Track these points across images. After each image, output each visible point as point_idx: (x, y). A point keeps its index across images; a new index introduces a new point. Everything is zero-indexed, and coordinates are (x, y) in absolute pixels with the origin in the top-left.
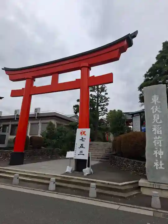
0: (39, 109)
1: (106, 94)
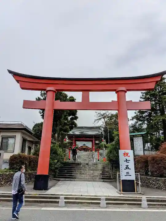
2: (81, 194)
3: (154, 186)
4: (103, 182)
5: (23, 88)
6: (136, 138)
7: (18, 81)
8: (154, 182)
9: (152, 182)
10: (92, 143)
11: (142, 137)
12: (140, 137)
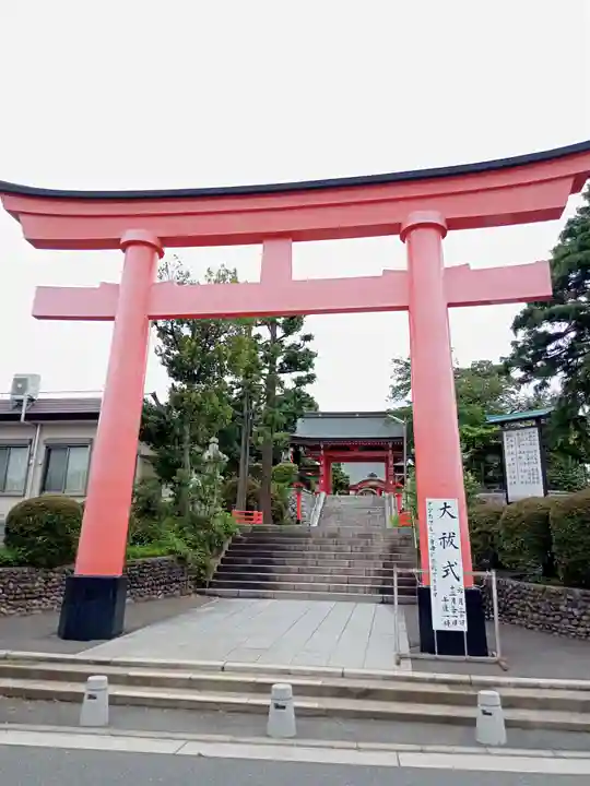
0: (36, 377)
1: (307, 338)
2: (221, 663)
3: (577, 626)
4: (383, 602)
5: (38, 244)
6: (514, 433)
7: (16, 214)
8: (576, 612)
9: (570, 610)
10: (387, 466)
11: (536, 430)
12: (532, 430)
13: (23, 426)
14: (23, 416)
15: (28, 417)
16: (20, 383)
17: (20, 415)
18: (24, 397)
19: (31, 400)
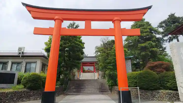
0: (24, 48)
7: (30, 11)
13: (21, 58)
14: (21, 56)
15: (22, 56)
16: (20, 49)
17: (20, 56)
18: (21, 52)
19: (23, 53)
